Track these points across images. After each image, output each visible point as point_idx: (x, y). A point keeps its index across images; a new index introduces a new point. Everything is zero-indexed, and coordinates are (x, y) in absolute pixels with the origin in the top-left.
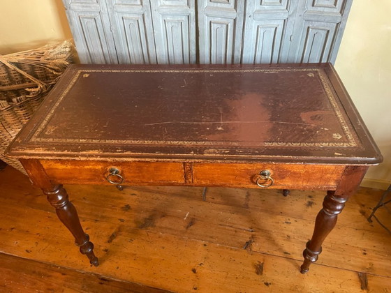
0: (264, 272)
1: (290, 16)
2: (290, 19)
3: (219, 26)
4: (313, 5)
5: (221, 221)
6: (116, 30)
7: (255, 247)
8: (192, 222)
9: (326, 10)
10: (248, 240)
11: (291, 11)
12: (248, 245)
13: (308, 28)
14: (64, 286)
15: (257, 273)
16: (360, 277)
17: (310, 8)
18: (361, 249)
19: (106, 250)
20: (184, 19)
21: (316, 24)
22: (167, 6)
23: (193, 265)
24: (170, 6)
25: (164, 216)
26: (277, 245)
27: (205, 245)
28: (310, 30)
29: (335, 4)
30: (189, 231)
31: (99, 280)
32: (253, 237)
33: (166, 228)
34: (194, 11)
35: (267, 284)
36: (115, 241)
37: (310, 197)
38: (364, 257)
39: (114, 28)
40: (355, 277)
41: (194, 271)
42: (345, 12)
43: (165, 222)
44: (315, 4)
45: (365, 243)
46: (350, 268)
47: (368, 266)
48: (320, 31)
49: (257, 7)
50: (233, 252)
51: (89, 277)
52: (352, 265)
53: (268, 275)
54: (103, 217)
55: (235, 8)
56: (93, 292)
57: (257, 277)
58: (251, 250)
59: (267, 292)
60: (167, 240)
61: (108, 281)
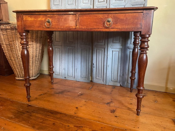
0: (115, 112)
5: (96, 96)
7: (112, 104)
8: (81, 95)
10: (109, 102)
11: (126, 2)
14: (10, 105)
15: (111, 112)
16: (173, 121)
17: (133, 1)
19: (36, 98)
23: (77, 106)
26: (124, 105)
27: (86, 101)
30: (79, 97)
31: (27, 106)
32: (111, 101)
33: (68, 95)
34: (93, 6)
35: (116, 117)
37: (145, 94)
41: (77, 108)
43: (69, 93)
46: (167, 117)
49: (114, 1)
50: (99, 105)
52: (169, 116)
53: (117, 113)
54: (40, 90)
55: (107, 3)
56: (22, 108)
57: (111, 113)
58: (109, 105)
59: (116, 119)
60: (67, 98)
61: (32, 106)
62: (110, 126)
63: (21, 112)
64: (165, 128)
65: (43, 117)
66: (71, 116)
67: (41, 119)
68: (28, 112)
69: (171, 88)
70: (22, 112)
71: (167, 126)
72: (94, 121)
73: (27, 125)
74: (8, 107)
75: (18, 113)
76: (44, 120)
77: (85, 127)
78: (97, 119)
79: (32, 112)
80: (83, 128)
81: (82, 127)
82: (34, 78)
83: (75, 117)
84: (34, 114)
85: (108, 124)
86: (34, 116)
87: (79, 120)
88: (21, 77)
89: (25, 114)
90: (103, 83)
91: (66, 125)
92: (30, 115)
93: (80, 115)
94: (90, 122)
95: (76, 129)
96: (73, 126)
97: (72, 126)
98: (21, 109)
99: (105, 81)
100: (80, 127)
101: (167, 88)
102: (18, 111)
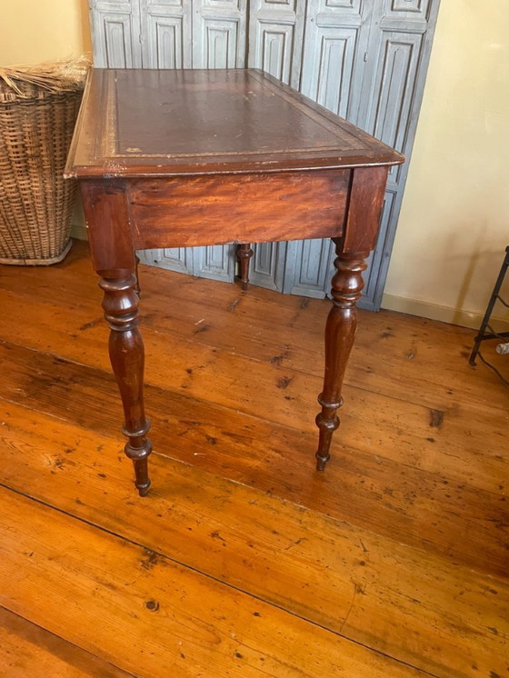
0: (288, 387)
1: (363, 23)
2: (364, 27)
3: (274, 37)
4: (392, 9)
5: (248, 333)
6: (146, 41)
7: (285, 363)
8: (204, 329)
9: (409, 15)
10: (278, 355)
11: (365, 16)
12: (277, 360)
13: (387, 42)
14: (5, 358)
15: (279, 387)
16: (432, 414)
17: (388, 13)
18: (445, 388)
19: (74, 336)
20: (232, 26)
21: (397, 37)
22: (213, 7)
23: (189, 366)
24: (217, 7)
25: (167, 317)
27: (214, 351)
28: (390, 44)
29: (419, 7)
30: (198, 336)
31: (54, 360)
32: (286, 353)
33: (166, 329)
34: (245, 15)
35: (289, 398)
36: (89, 330)
37: (389, 329)
38: (448, 396)
39: (144, 38)
40: (425, 413)
41: (189, 371)
42: (431, 17)
43: (168, 323)
44: (395, 7)
45: (455, 383)
46: (420, 402)
47: (450, 406)
48: (402, 47)
49: (321, 8)
50: (252, 363)
51: (42, 356)
52: (426, 401)
53: (291, 390)
54: (81, 306)
55: (295, 9)
56: (41, 369)
57: (277, 390)
58: (279, 365)
59: (286, 405)
60: (163, 339)
61: (67, 362)
62: (268, 422)
63: (41, 381)
64: (400, 433)
65: (102, 396)
66: (173, 395)
67: (96, 402)
68: (58, 380)
69: (471, 315)
70: (45, 380)
71: (407, 427)
72: (231, 410)
73: (64, 416)
74: (3, 365)
75: (32, 383)
76: (103, 404)
77: (205, 424)
78: (239, 404)
79: (71, 379)
80: (201, 427)
81: (200, 424)
82: (56, 260)
83: (184, 399)
84: (76, 385)
85: (262, 418)
86: (78, 392)
87: (194, 407)
88: (14, 257)
89: (53, 387)
90: (274, 288)
91: (162, 418)
92: (68, 390)
93: (198, 391)
94: (220, 412)
95: (183, 428)
96: (176, 422)
97: (174, 420)
98: (37, 370)
99: (279, 283)
100: (194, 423)
101: (458, 314)
102: (31, 376)
